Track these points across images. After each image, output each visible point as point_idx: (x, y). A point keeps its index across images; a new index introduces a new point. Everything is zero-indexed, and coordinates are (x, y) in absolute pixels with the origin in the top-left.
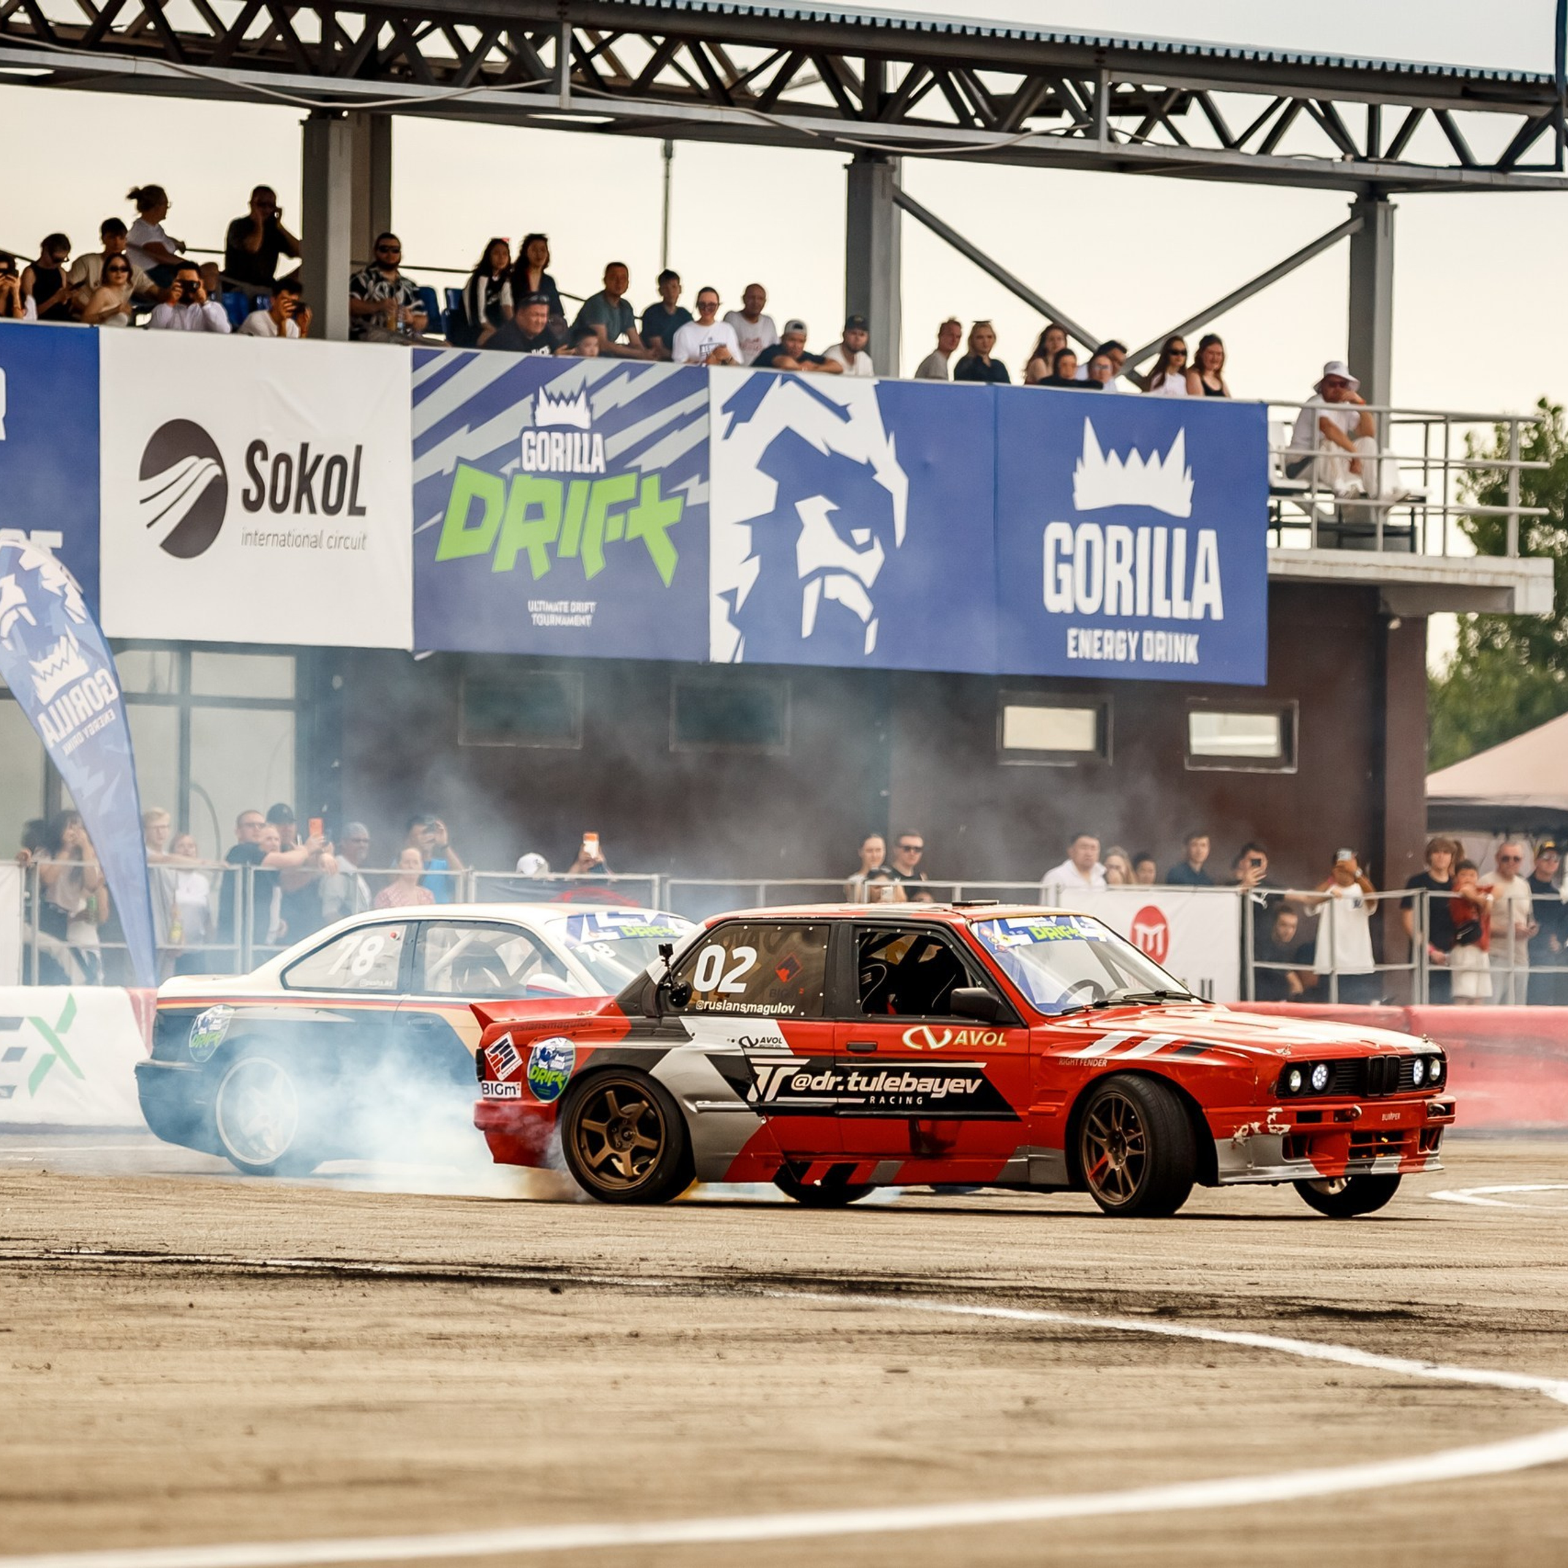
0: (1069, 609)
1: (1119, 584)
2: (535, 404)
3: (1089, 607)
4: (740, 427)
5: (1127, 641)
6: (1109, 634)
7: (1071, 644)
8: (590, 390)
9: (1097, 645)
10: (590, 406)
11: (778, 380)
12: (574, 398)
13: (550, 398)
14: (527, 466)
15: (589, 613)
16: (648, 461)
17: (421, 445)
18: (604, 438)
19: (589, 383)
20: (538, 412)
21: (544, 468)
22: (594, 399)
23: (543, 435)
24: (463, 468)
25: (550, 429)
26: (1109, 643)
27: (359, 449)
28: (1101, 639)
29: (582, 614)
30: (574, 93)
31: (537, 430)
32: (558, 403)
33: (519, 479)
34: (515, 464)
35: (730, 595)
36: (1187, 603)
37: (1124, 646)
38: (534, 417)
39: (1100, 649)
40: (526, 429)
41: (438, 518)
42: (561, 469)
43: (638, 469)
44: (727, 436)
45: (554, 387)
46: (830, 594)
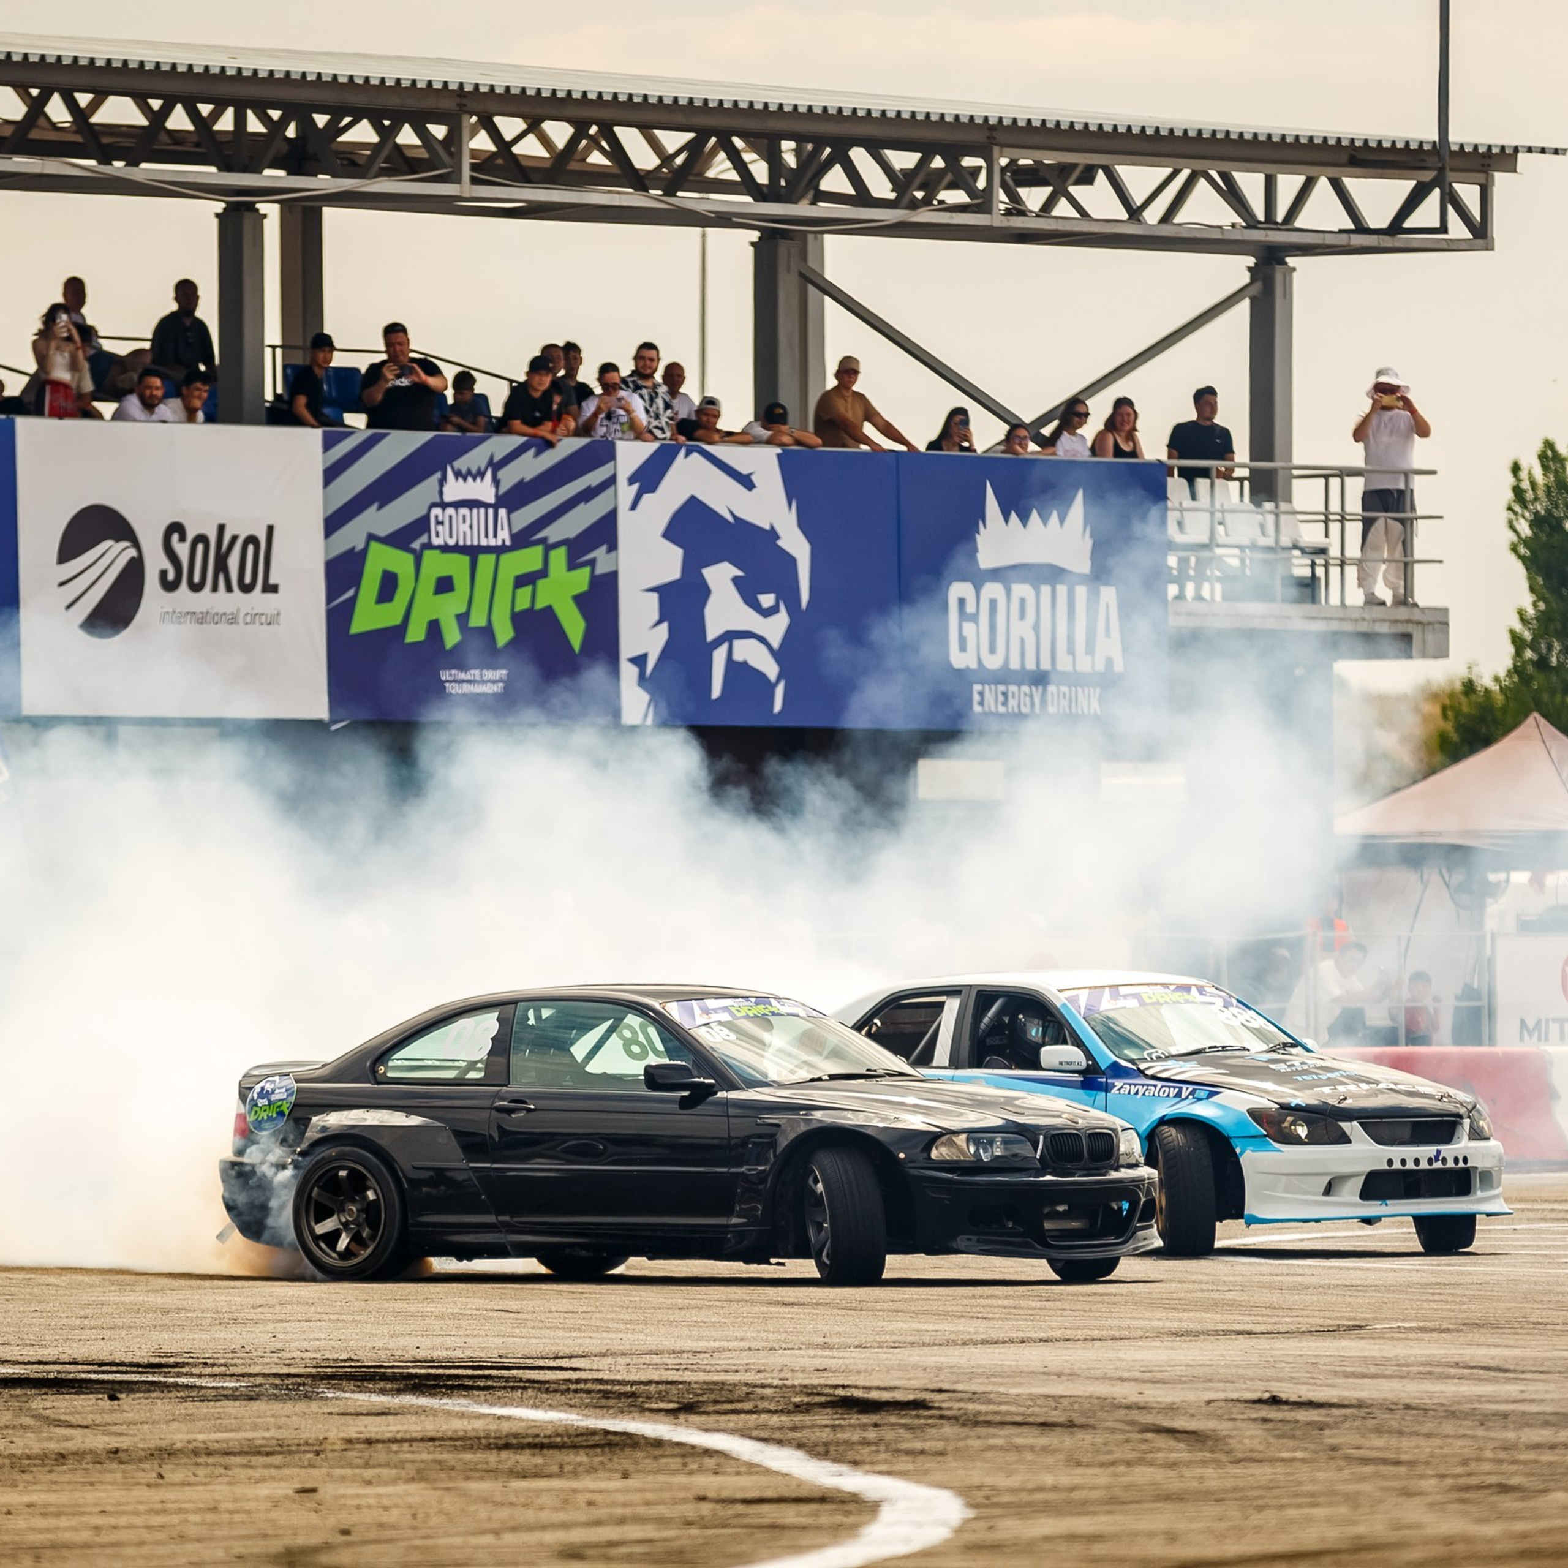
0: (974, 665)
1: (1022, 640)
2: (442, 481)
3: (993, 663)
4: (646, 498)
5: (1031, 697)
6: (1013, 688)
7: (976, 698)
8: (496, 466)
9: (1001, 698)
10: (496, 482)
11: (683, 452)
12: (481, 474)
13: (458, 474)
14: (436, 541)
15: (501, 681)
16: (555, 532)
17: (333, 523)
18: (509, 513)
19: (497, 458)
20: (446, 489)
21: (452, 542)
22: (501, 474)
23: (450, 511)
24: (374, 546)
25: (457, 505)
26: (1013, 697)
27: (270, 529)
28: (1005, 694)
29: (494, 682)
30: (475, 181)
31: (444, 505)
32: (465, 479)
33: (428, 554)
34: (424, 539)
35: (639, 661)
36: (1089, 658)
37: (1028, 700)
38: (441, 493)
39: (1005, 703)
40: (434, 505)
41: (350, 593)
42: (469, 543)
43: (544, 541)
44: (633, 507)
45: (462, 463)
46: (738, 657)
